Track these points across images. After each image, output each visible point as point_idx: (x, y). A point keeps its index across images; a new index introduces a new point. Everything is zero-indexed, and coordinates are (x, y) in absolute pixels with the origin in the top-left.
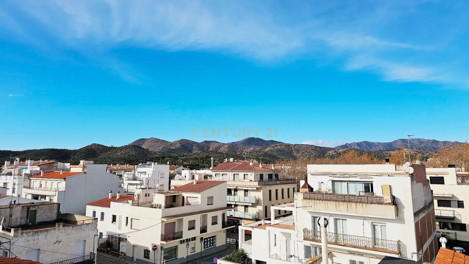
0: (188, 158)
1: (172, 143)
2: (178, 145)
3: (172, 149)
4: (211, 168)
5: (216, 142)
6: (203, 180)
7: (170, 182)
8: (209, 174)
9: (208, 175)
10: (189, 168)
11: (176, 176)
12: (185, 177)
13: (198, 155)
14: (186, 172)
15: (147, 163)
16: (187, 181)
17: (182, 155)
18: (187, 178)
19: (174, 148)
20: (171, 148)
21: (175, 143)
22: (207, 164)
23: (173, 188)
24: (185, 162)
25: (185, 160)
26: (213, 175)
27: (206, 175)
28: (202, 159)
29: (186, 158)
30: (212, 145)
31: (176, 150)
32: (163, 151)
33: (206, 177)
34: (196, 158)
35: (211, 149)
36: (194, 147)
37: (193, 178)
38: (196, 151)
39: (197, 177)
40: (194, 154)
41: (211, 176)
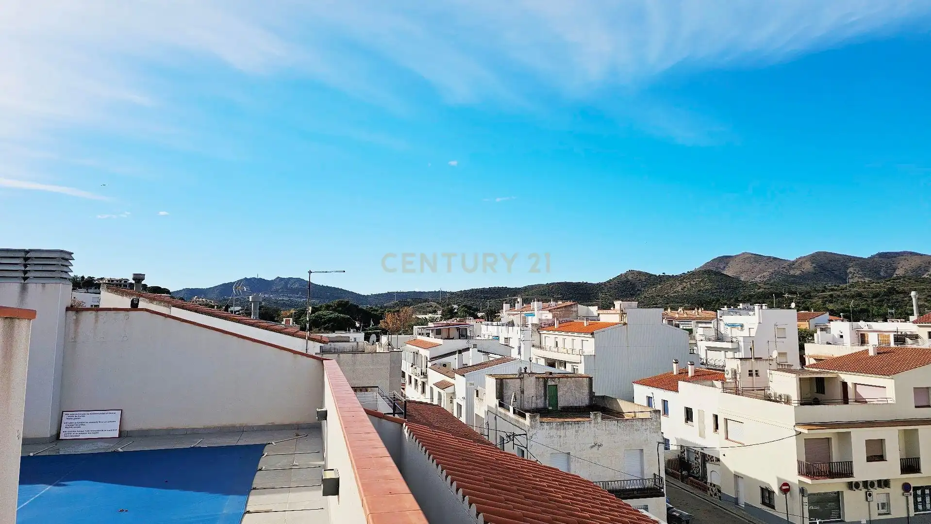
0: (839, 296)
1: (793, 263)
2: (808, 267)
3: (794, 276)
4: (912, 318)
5: (911, 253)
6: (892, 345)
7: (802, 348)
8: (908, 333)
9: (906, 335)
10: (845, 317)
11: (815, 335)
12: (842, 337)
13: (864, 288)
14: (840, 327)
15: (739, 307)
16: (848, 348)
17: (819, 287)
18: (847, 339)
19: (798, 273)
20: (792, 272)
21: (800, 261)
22: (891, 308)
23: (813, 361)
24: (831, 305)
25: (832, 299)
26: (920, 334)
27: (899, 333)
28: (876, 295)
29: (831, 296)
30: (903, 262)
31: (804, 278)
32: (772, 281)
33: (900, 339)
34: (859, 295)
35: (900, 272)
36: (851, 270)
37: (863, 340)
38: (855, 277)
39: (873, 340)
40: (852, 286)
41: (915, 337)
